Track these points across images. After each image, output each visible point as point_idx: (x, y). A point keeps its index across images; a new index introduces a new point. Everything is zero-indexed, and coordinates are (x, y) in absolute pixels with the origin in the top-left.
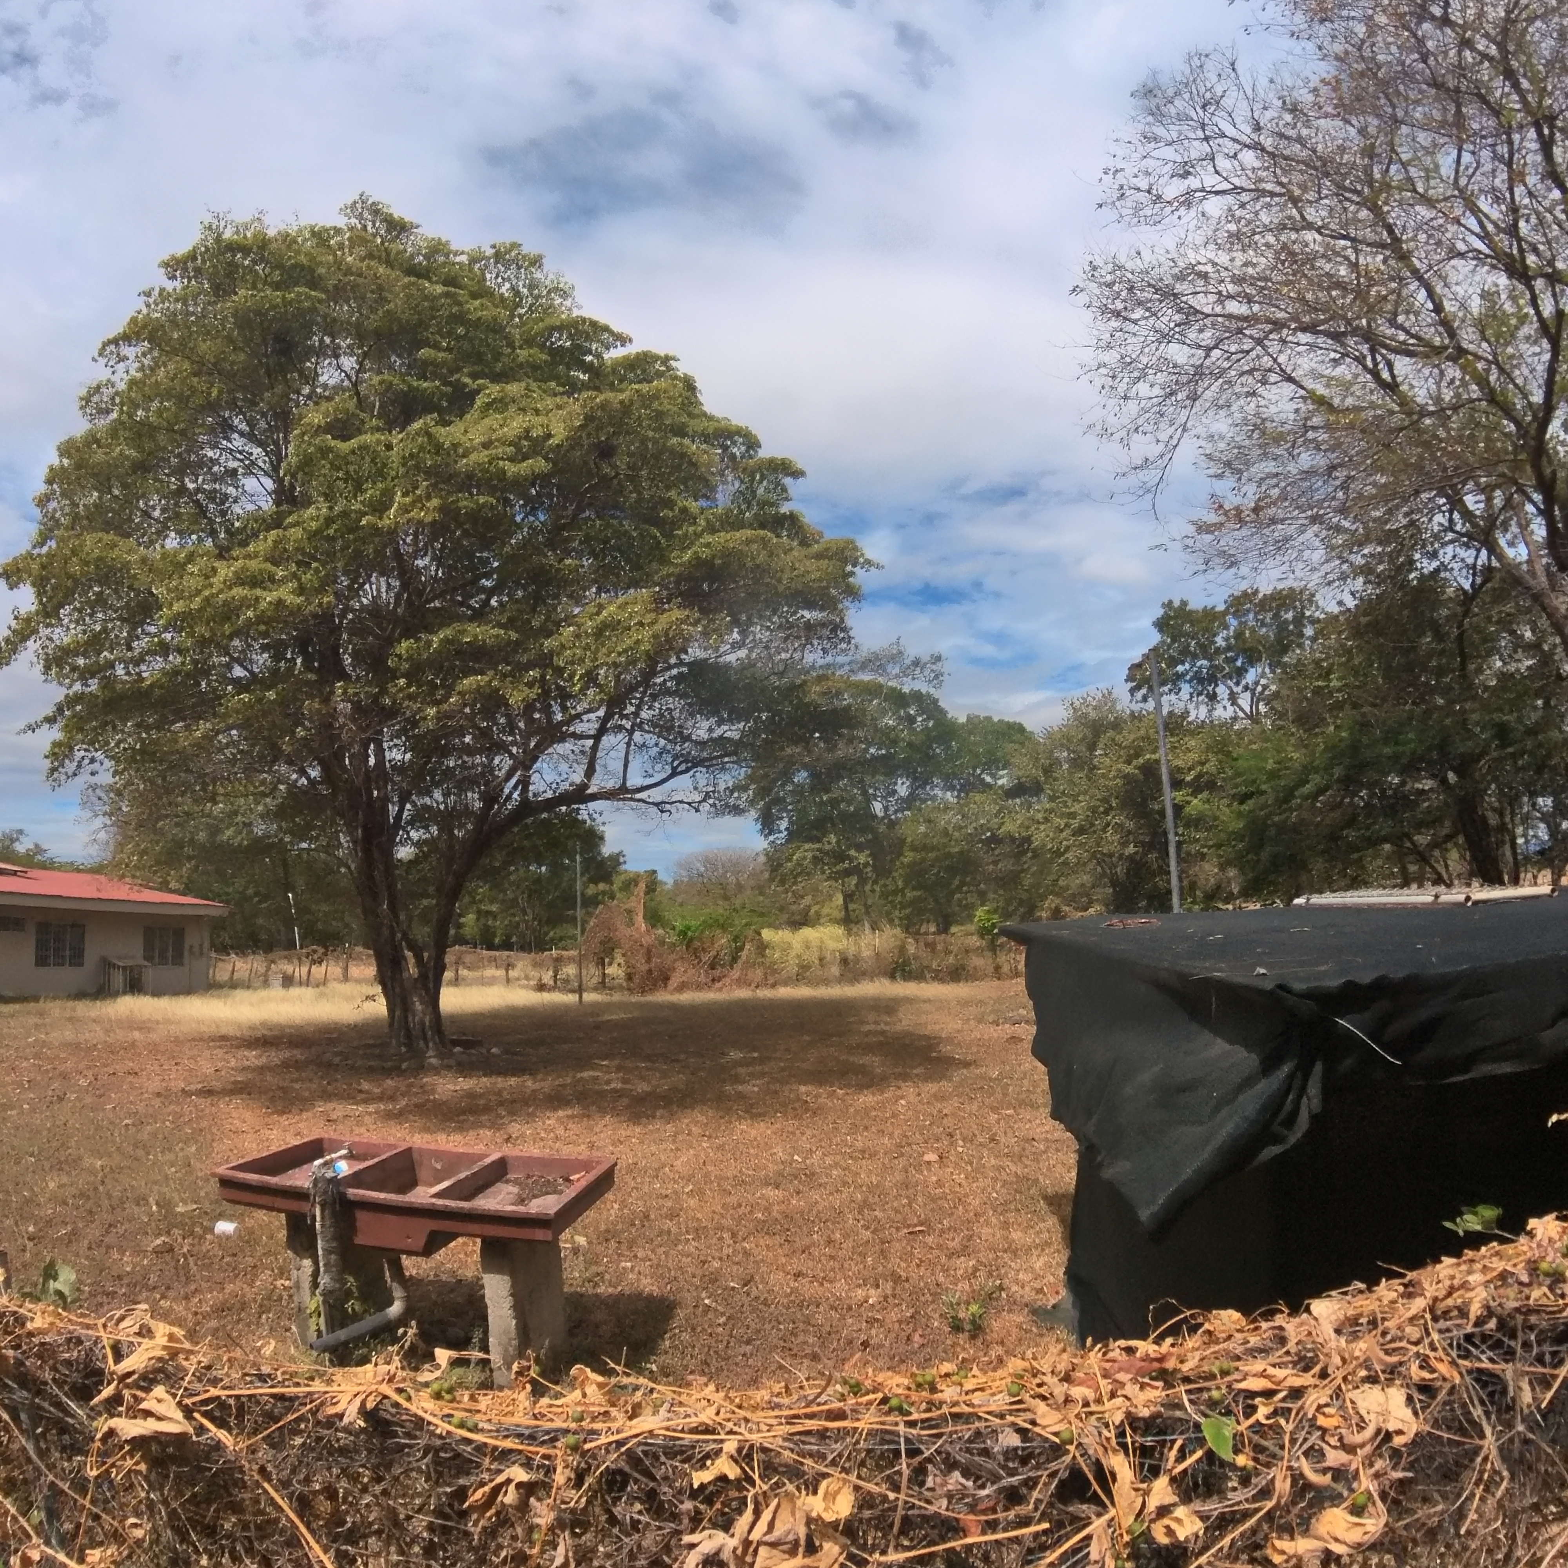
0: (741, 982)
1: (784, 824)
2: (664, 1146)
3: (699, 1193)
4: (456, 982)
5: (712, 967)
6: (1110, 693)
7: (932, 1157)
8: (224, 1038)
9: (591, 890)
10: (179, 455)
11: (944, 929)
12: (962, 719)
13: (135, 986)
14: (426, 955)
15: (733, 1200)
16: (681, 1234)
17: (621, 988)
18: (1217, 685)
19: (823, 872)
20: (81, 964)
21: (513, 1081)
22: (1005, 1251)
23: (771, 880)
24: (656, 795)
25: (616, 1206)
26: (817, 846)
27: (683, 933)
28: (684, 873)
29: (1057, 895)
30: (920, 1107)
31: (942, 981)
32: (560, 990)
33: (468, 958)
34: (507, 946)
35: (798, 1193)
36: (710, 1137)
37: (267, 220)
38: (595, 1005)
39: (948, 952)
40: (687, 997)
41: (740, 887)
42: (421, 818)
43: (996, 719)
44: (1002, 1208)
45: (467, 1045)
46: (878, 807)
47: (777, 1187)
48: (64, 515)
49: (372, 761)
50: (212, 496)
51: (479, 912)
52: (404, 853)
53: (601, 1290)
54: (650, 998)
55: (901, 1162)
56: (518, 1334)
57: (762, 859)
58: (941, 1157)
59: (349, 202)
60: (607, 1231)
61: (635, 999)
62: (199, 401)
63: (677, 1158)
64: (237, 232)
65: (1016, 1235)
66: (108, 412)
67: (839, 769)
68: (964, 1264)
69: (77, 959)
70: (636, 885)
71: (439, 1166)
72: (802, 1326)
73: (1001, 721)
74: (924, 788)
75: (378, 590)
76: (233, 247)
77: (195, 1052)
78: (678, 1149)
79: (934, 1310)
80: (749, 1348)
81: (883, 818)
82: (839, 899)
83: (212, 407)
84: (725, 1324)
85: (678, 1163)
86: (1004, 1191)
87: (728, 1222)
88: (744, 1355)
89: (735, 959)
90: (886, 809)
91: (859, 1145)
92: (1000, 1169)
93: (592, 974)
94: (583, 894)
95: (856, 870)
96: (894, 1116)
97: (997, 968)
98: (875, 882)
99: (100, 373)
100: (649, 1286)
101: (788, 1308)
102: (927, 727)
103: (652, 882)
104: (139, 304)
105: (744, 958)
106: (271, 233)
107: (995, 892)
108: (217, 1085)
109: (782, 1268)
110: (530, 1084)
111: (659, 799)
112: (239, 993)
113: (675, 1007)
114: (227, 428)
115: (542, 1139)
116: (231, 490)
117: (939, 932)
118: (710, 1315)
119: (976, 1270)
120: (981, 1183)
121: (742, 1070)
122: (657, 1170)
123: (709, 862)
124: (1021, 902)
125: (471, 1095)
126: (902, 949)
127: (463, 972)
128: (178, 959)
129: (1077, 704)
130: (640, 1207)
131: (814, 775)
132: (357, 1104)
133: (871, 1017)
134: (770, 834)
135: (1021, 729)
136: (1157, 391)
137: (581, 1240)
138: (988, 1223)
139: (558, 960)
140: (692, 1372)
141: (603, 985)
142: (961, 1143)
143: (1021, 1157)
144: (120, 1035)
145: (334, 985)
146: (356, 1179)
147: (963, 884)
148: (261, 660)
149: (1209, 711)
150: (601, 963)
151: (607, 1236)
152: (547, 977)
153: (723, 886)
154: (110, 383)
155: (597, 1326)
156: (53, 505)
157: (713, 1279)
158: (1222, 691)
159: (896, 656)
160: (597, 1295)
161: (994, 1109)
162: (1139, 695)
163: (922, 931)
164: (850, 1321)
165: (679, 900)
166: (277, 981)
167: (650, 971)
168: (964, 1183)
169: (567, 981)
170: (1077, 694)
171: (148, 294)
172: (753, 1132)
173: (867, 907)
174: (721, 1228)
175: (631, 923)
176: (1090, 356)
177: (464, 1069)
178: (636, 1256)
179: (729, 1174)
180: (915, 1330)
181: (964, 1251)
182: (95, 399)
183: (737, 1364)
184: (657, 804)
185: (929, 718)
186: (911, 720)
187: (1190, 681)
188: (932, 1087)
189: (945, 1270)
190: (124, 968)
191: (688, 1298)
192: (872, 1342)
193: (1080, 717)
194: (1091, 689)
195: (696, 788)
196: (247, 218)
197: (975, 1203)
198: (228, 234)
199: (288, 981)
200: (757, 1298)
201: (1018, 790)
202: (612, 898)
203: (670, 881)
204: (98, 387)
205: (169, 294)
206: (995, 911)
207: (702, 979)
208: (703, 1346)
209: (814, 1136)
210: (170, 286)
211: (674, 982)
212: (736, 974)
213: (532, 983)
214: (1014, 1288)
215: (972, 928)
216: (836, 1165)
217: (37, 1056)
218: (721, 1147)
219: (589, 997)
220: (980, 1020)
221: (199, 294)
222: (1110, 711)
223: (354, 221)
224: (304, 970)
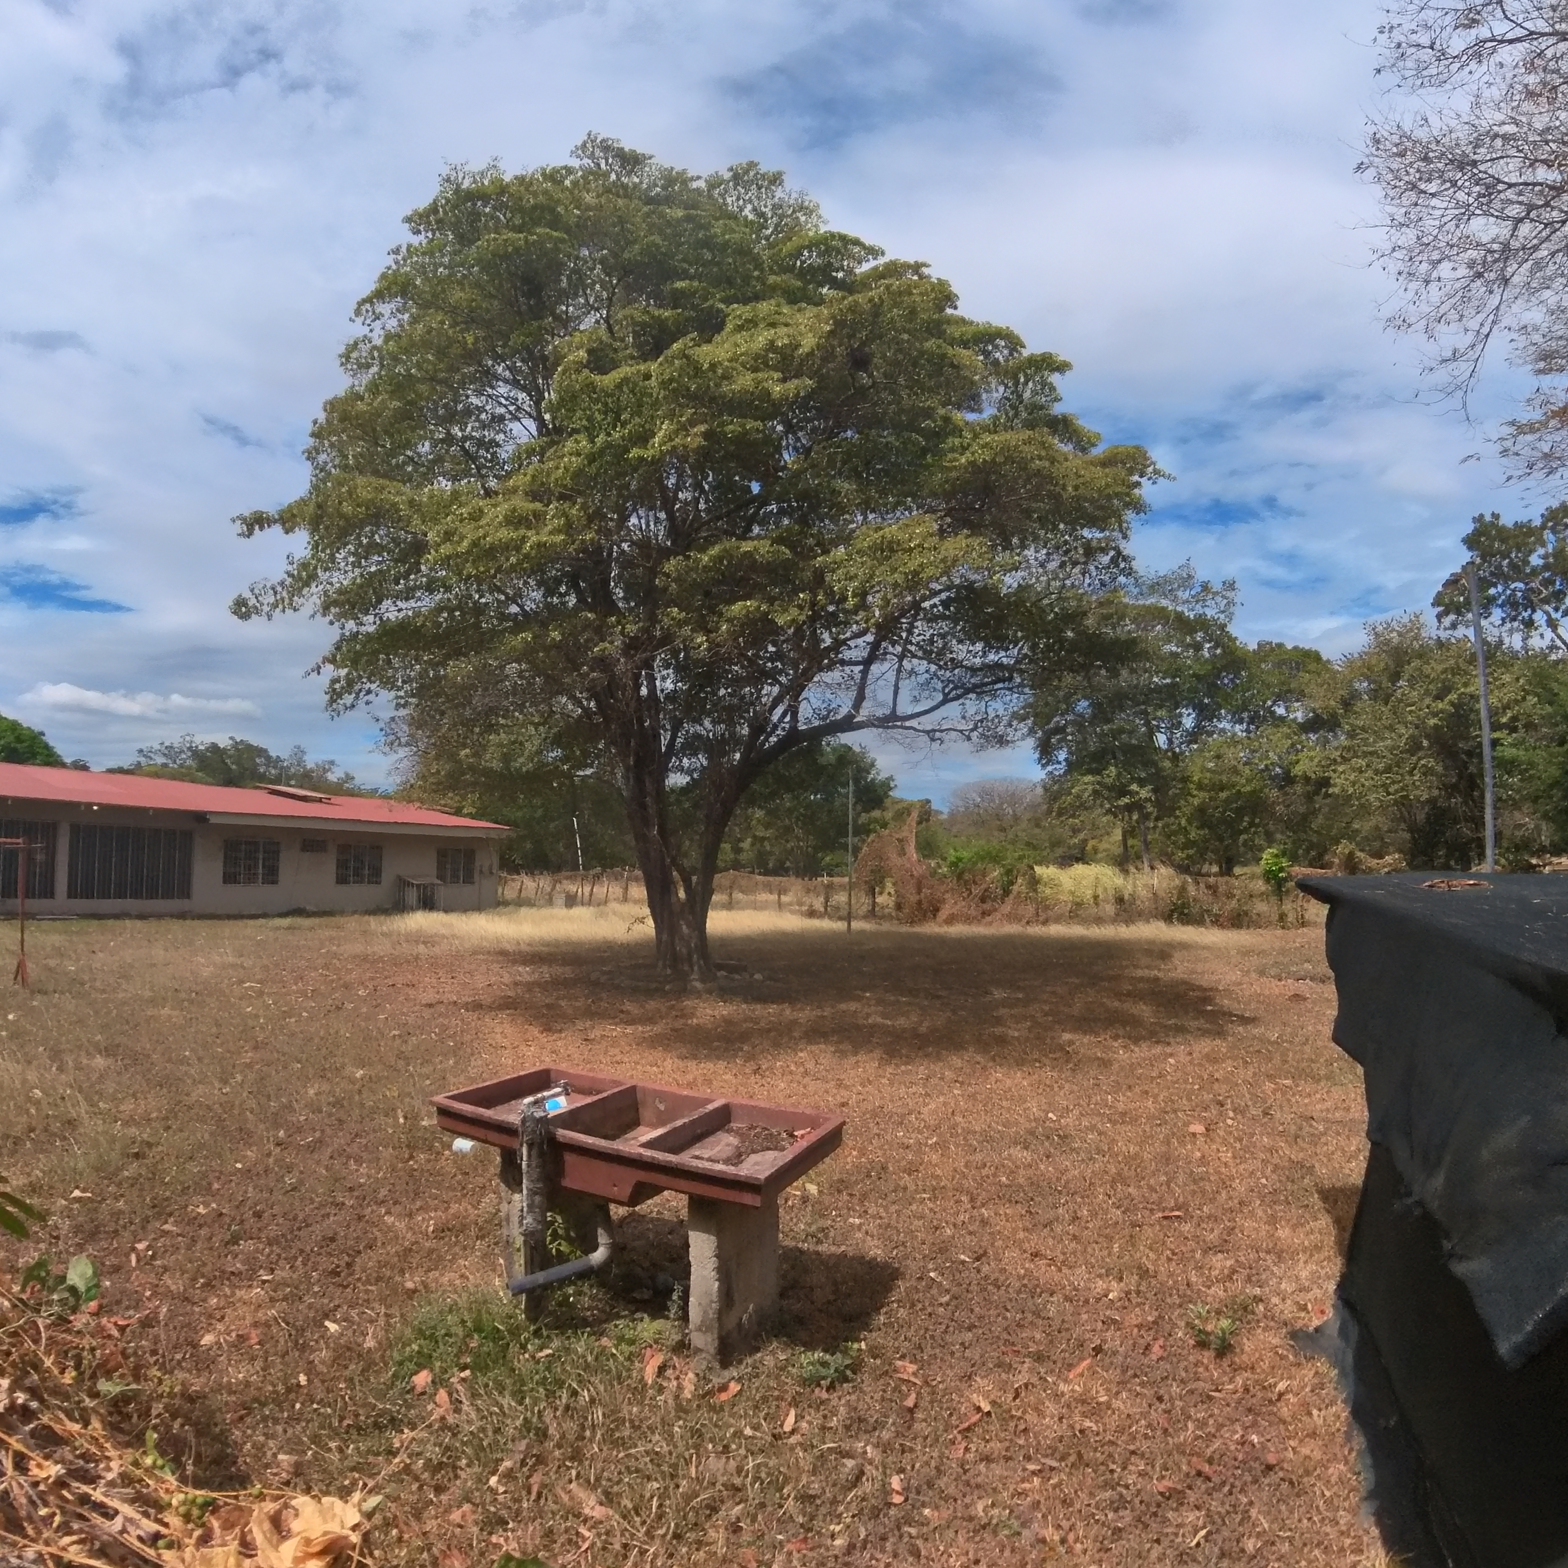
0: (1013, 917)
1: (1062, 755)
2: (914, 1089)
3: (942, 1145)
4: (729, 906)
5: (983, 900)
6: (1417, 617)
7: (1198, 1128)
8: (503, 953)
9: (864, 818)
10: (445, 406)
11: (1227, 871)
12: (1253, 646)
13: (428, 904)
14: (694, 878)
15: (978, 1157)
16: (916, 1191)
17: (890, 917)
18: (1534, 611)
19: (1102, 806)
20: (378, 883)
21: (773, 1009)
22: (1268, 1252)
23: (1049, 812)
24: (927, 722)
25: (855, 1153)
26: (1098, 778)
27: (954, 864)
28: (960, 803)
29: (1351, 839)
30: (1189, 1068)
31: (1222, 926)
32: (830, 918)
33: (744, 883)
34: (780, 870)
35: (1048, 1157)
36: (962, 1083)
37: (501, 165)
38: (862, 932)
39: (1230, 896)
40: (958, 930)
41: (1016, 818)
42: (693, 746)
43: (1289, 647)
44: (1271, 1197)
45: (732, 970)
46: (1161, 740)
47: (1026, 1148)
48: (335, 467)
49: (644, 691)
50: (481, 443)
51: (755, 837)
52: (676, 780)
53: (822, 1248)
54: (917, 929)
55: (1165, 1130)
56: (720, 1296)
57: (1040, 791)
58: (1207, 1130)
59: (579, 144)
60: (842, 1181)
61: (905, 929)
62: (456, 350)
63: (926, 1105)
64: (475, 182)
65: (1283, 1233)
66: (368, 366)
67: (1119, 700)
68: (1220, 1263)
69: (375, 876)
70: (909, 815)
71: (662, 1107)
72: (1029, 1317)
73: (1296, 648)
74: (1211, 720)
75: (648, 525)
76: (471, 196)
77: (473, 967)
78: (927, 1095)
79: (1181, 1316)
80: (969, 1336)
81: (1167, 751)
82: (1117, 835)
83: (471, 356)
84: (948, 1304)
85: (925, 1110)
86: (1274, 1176)
87: (968, 1184)
88: (962, 1344)
89: (1007, 892)
90: (1170, 741)
91: (1121, 1107)
92: (1271, 1150)
93: (862, 902)
94: (855, 821)
95: (1136, 806)
96: (1160, 1076)
97: (1282, 917)
98: (1157, 819)
99: (358, 330)
100: (876, 1250)
101: (1019, 1292)
102: (1215, 655)
103: (926, 813)
104: (390, 261)
105: (1015, 893)
106: (507, 178)
107: (1282, 833)
108: (486, 999)
109: (1019, 1243)
110: (788, 1012)
111: (929, 727)
112: (524, 911)
113: (942, 941)
114: (488, 378)
115: (791, 1073)
116: (500, 437)
117: (1221, 874)
118: (934, 1291)
119: (1234, 1271)
120: (1251, 1165)
121: (1003, 1011)
122: (903, 1116)
123: (986, 793)
124: (1312, 846)
125: (728, 1021)
126: (1183, 889)
127: (738, 896)
128: (469, 879)
129: (1380, 629)
130: (878, 1157)
131: (1096, 706)
132: (616, 1024)
133: (1144, 961)
134: (1047, 764)
135: (1315, 656)
136: (1463, 271)
137: (813, 1189)
138: (1252, 1213)
139: (830, 887)
140: (903, 1357)
141: (872, 914)
142: (1231, 1114)
143: (1297, 1137)
144: (406, 949)
145: (614, 905)
146: (571, 1119)
147: (1252, 824)
148: (534, 598)
149: (1524, 640)
150: (872, 893)
151: (840, 1186)
152: (818, 904)
153: (998, 817)
154: (366, 339)
155: (812, 1289)
156: (322, 457)
157: (943, 1249)
158: (1539, 617)
159: (1187, 580)
160: (817, 1253)
161: (1270, 1077)
162: (1448, 621)
163: (1204, 870)
164: (1085, 1317)
165: (954, 830)
166: (560, 900)
167: (919, 903)
168: (1231, 1163)
169: (837, 908)
170: (1379, 618)
171: (397, 251)
172: (1009, 1082)
173: (1146, 843)
174: (959, 1189)
175: (902, 853)
176: (1381, 238)
177: (725, 993)
178: (866, 1212)
179: (977, 1129)
180: (1155, 1339)
181: (1221, 1248)
182: (354, 355)
183: (952, 1354)
184: (927, 732)
185: (1216, 647)
186: (1198, 647)
187: (1502, 606)
188: (1205, 1046)
189: (1199, 1268)
190: (418, 886)
191: (912, 1267)
192: (1105, 1347)
193: (1382, 644)
194: (1397, 613)
195: (964, 717)
196: (483, 166)
197: (1240, 1188)
198: (466, 185)
199: (571, 901)
200: (986, 1278)
201: (1313, 725)
202: (884, 825)
203: (946, 810)
204: (356, 344)
205: (416, 249)
206: (1284, 854)
207: (973, 912)
208: (920, 1328)
209: (1072, 1092)
210: (416, 240)
211: (943, 914)
212: (1007, 908)
213: (804, 908)
214: (1275, 1300)
215: (1258, 870)
216: (1092, 1128)
217: (326, 966)
218: (973, 1097)
219: (856, 925)
220: (1262, 973)
221: (445, 246)
222: (1416, 638)
223: (586, 161)
224: (587, 889)
